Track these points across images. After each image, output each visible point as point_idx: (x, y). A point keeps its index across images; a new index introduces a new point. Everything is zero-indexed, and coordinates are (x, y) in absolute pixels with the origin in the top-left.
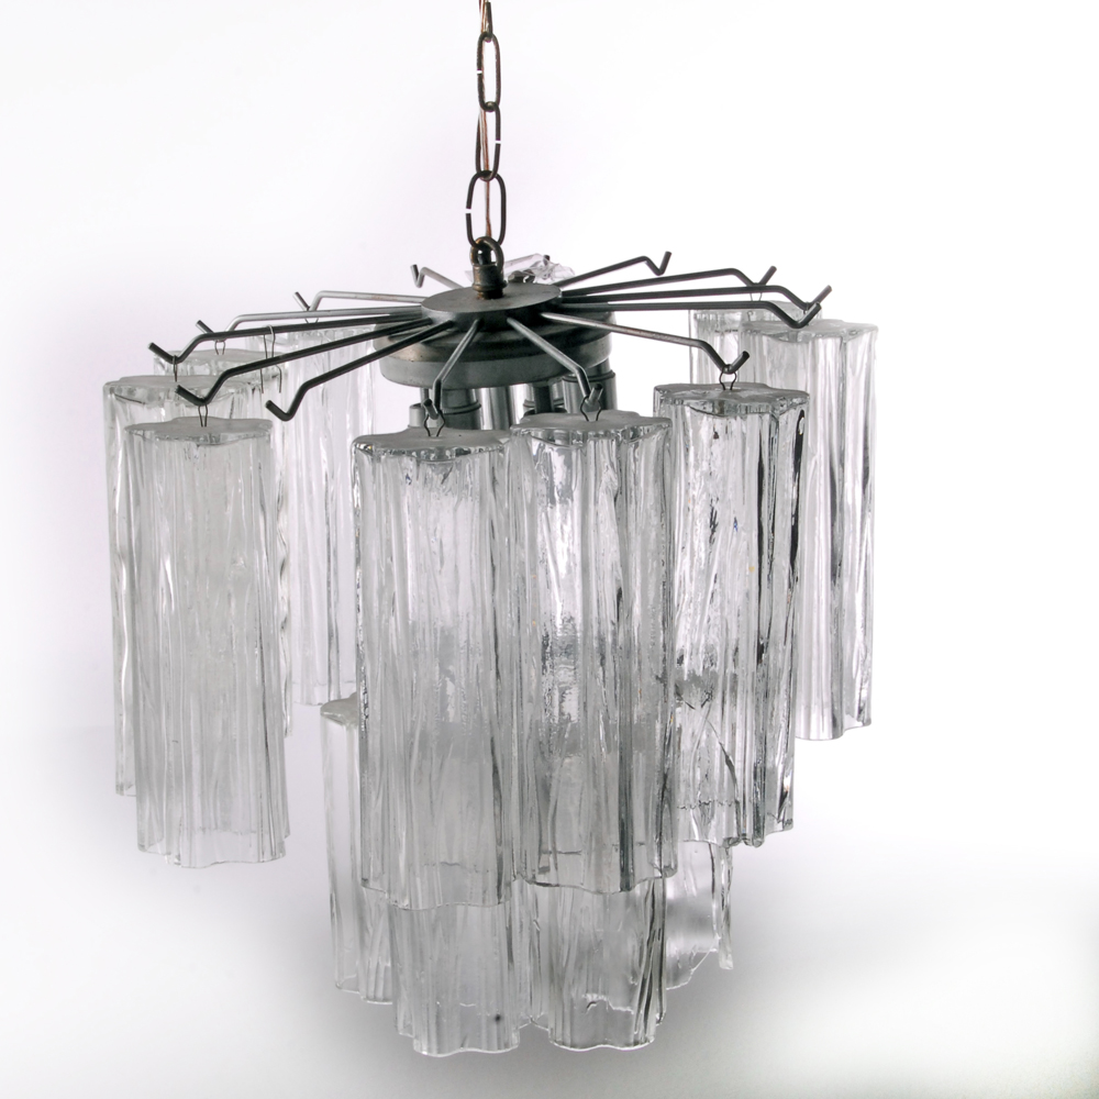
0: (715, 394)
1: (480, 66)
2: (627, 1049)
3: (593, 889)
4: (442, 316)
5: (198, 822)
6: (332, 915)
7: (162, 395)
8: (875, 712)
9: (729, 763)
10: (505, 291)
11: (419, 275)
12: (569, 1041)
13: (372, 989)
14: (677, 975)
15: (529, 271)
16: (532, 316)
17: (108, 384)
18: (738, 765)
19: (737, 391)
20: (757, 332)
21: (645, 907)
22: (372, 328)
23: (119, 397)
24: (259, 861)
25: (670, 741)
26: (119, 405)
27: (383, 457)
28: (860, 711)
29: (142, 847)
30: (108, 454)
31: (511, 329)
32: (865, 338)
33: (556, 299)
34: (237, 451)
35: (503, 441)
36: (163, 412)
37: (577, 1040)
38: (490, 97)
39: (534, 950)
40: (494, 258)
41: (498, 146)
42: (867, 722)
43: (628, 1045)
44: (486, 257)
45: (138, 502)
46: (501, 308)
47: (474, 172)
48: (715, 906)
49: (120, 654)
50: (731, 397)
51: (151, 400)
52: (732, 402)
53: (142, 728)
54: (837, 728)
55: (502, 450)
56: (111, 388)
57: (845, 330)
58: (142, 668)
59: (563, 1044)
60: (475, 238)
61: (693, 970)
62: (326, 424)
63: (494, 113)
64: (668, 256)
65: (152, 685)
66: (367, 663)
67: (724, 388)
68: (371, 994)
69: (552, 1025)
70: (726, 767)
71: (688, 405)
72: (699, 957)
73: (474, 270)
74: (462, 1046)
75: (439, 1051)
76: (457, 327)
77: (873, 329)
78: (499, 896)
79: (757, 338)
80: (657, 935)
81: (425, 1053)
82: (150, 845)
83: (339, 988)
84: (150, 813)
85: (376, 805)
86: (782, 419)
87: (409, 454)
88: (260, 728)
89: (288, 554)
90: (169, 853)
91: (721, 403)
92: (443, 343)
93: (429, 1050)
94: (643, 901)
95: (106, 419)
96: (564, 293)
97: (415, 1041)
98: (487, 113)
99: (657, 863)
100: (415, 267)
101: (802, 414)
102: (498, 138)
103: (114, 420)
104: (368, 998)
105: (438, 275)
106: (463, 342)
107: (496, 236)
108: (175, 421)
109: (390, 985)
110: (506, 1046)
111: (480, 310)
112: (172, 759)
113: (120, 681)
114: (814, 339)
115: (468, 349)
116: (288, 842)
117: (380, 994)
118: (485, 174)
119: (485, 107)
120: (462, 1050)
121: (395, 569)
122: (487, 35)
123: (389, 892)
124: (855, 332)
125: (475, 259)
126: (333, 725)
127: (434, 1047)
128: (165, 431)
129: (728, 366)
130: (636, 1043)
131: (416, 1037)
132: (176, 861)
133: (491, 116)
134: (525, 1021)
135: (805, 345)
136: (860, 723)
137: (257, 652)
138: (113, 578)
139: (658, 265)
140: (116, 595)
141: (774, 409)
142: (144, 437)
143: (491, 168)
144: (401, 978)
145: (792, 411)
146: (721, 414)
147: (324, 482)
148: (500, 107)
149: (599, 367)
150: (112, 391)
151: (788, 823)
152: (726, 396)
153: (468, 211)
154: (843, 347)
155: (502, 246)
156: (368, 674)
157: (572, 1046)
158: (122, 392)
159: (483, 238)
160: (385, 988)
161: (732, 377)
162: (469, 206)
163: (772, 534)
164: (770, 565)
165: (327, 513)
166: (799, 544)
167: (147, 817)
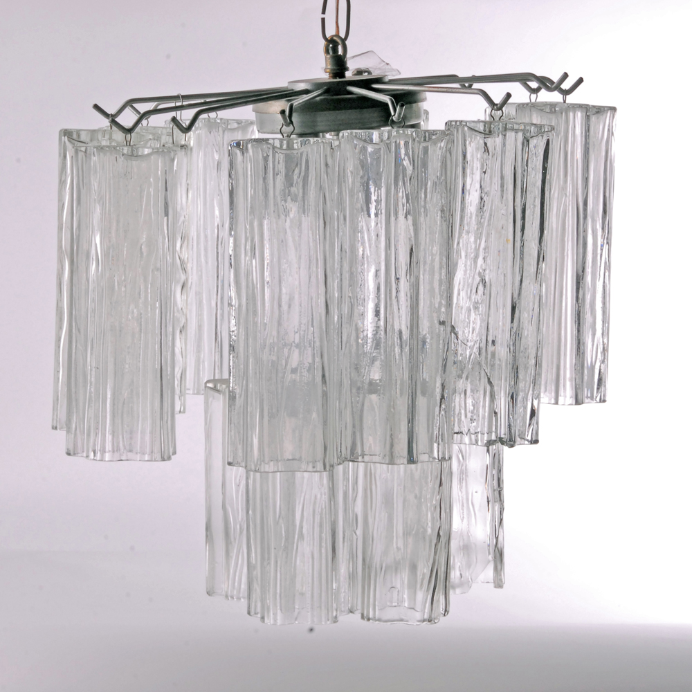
4: (301, 86)
7: (100, 136)
9: (490, 383)
17: (63, 130)
23: (70, 139)
26: (69, 145)
29: (69, 454)
32: (607, 114)
40: (340, 52)
44: (335, 50)
49: (61, 328)
51: (92, 141)
53: (73, 365)
56: (65, 133)
58: (75, 318)
60: (327, 36)
62: (219, 186)
65: (82, 331)
71: (466, 125)
73: (326, 58)
77: (613, 109)
84: (76, 426)
86: (532, 141)
89: (187, 279)
101: (548, 142)
103: (65, 154)
107: (342, 35)
111: (326, 81)
112: (93, 379)
113: (59, 347)
114: (567, 110)
124: (600, 110)
125: (327, 50)
129: (497, 105)
138: (58, 270)
140: (60, 282)
145: (541, 137)
147: (216, 231)
150: (65, 135)
153: (323, 16)
154: (587, 118)
155: (347, 42)
158: (73, 135)
159: (333, 36)
161: (499, 113)
162: (324, 12)
163: (523, 218)
164: (522, 240)
165: (218, 253)
166: (545, 232)
167: (74, 429)
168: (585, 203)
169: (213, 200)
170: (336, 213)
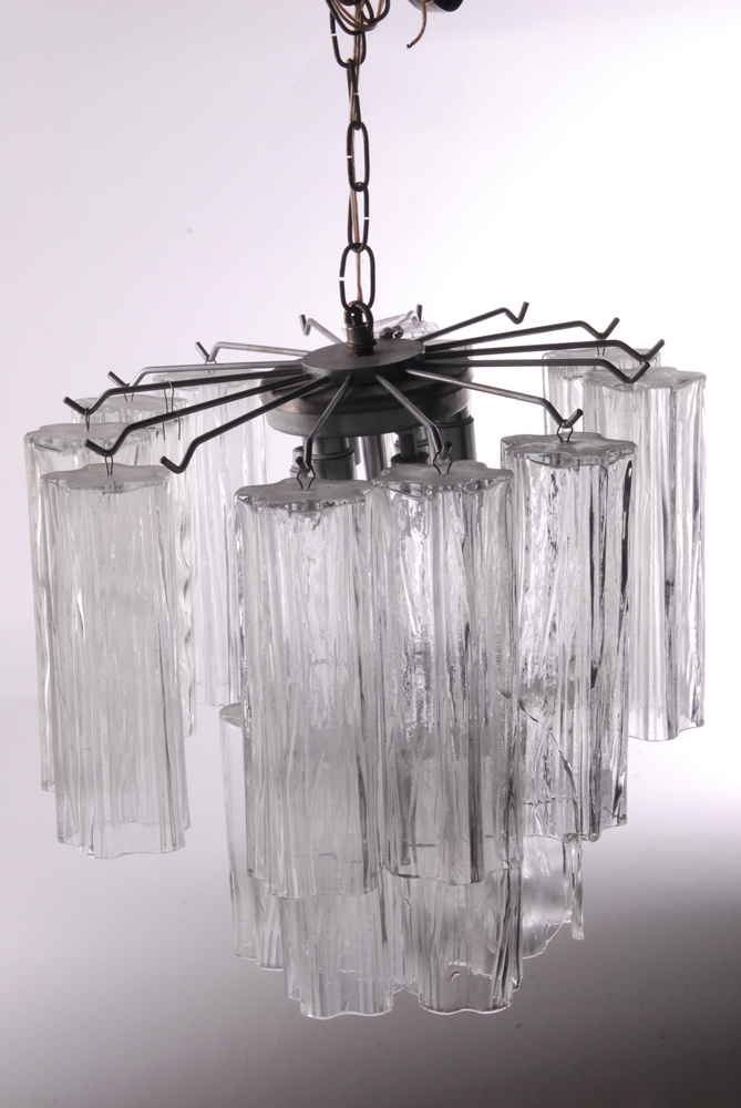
0: (554, 446)
1: (350, 150)
2: (487, 1013)
3: (447, 881)
4: (320, 372)
5: (108, 817)
6: (232, 891)
7: (75, 444)
8: (708, 712)
9: (567, 768)
10: (375, 348)
11: (307, 324)
12: (435, 1006)
13: (266, 957)
14: (532, 947)
15: (398, 327)
16: (397, 373)
17: (28, 434)
18: (575, 771)
19: (573, 443)
20: (598, 383)
21: (502, 891)
22: (258, 383)
23: (39, 446)
24: (162, 852)
25: (516, 750)
26: (37, 451)
27: (260, 509)
28: (694, 712)
29: (61, 839)
30: (30, 495)
31: (379, 384)
32: (694, 386)
33: (420, 355)
34: (136, 498)
35: (365, 492)
36: (76, 459)
37: (443, 1005)
38: (360, 178)
39: (406, 925)
41: (367, 223)
42: (700, 723)
43: (488, 1010)
44: (358, 317)
45: (53, 541)
46: (371, 365)
47: (347, 244)
48: (566, 884)
49: (43, 669)
50: (567, 450)
51: (65, 448)
52: (566, 454)
53: (60, 736)
54: (672, 730)
55: (363, 501)
56: (32, 438)
57: (675, 380)
59: (432, 1008)
60: (348, 303)
61: (548, 941)
62: (223, 459)
63: (362, 193)
64: (526, 306)
66: (250, 683)
67: (562, 441)
68: (266, 962)
69: (421, 991)
70: (565, 772)
71: (528, 458)
72: (553, 929)
73: (348, 331)
74: (343, 1009)
75: (323, 1015)
76: (332, 381)
77: (702, 378)
78: (365, 886)
79: (597, 388)
80: (512, 911)
81: (310, 1016)
82: (68, 837)
83: (239, 956)
84: (67, 811)
85: (259, 806)
86: (611, 469)
87: (282, 507)
88: (162, 734)
89: (191, 575)
90: (83, 845)
91: (558, 456)
92: (318, 398)
93: (314, 1013)
94: (499, 883)
95: (27, 464)
96: (428, 348)
97: (302, 1005)
98: (358, 193)
99: (505, 857)
100: (303, 317)
101: (630, 465)
102: (367, 214)
103: (33, 466)
104: (263, 965)
105: (321, 327)
106: (335, 397)
107: (366, 301)
108: (85, 469)
109: (281, 955)
110: (381, 1010)
111: (352, 367)
112: (84, 764)
113: (43, 691)
114: (647, 390)
115: (339, 404)
116: (187, 834)
117: (273, 962)
118: (357, 246)
119: (356, 187)
120: (342, 1013)
121: (271, 606)
122: (356, 123)
123: (270, 881)
124: (686, 380)
125: (348, 320)
126: (230, 726)
127: (318, 1011)
128: (75, 479)
129: (565, 421)
130: (495, 1008)
131: (303, 1001)
132: (90, 852)
133: (360, 195)
134: (399, 987)
135: (638, 395)
136: (694, 724)
137: (158, 671)
138: (35, 603)
139: (517, 315)
140: (38, 619)
141: (603, 461)
142: (57, 484)
143: (361, 241)
144: (290, 950)
145: (621, 461)
146: (558, 465)
147: (223, 513)
148: (369, 187)
149: (459, 413)
150: (32, 440)
151: (622, 818)
152: (562, 450)
153: (342, 279)
154: (673, 394)
155: (372, 310)
156: (251, 693)
157: (439, 1010)
158: (40, 441)
159: (355, 303)
160: (277, 957)
161: (568, 430)
162: (342, 274)
163: (603, 569)
164: (601, 597)
165: (226, 538)
166: (629, 576)
167: (65, 814)
168: (673, 500)
169: (217, 478)
170: (370, 574)
